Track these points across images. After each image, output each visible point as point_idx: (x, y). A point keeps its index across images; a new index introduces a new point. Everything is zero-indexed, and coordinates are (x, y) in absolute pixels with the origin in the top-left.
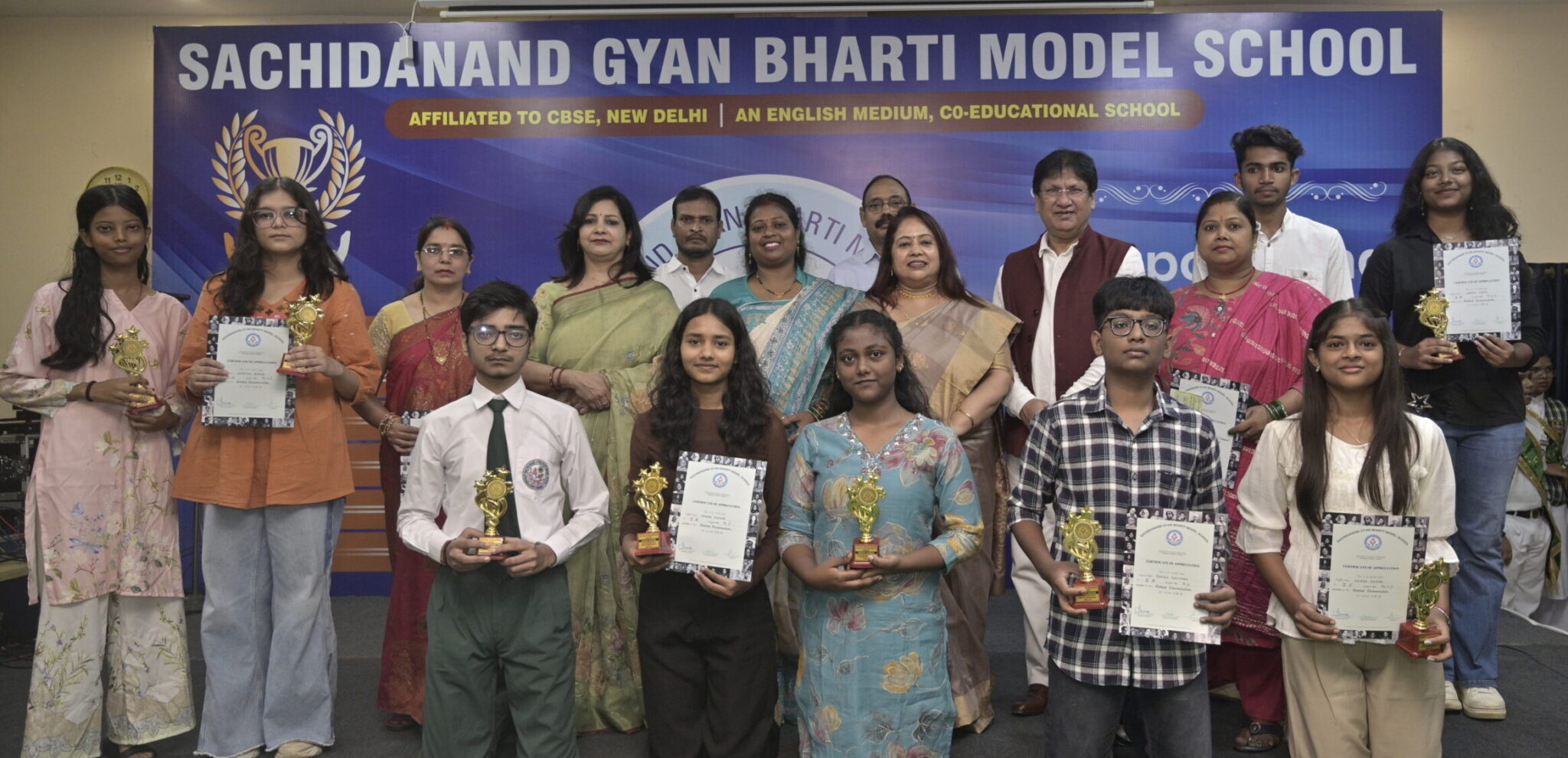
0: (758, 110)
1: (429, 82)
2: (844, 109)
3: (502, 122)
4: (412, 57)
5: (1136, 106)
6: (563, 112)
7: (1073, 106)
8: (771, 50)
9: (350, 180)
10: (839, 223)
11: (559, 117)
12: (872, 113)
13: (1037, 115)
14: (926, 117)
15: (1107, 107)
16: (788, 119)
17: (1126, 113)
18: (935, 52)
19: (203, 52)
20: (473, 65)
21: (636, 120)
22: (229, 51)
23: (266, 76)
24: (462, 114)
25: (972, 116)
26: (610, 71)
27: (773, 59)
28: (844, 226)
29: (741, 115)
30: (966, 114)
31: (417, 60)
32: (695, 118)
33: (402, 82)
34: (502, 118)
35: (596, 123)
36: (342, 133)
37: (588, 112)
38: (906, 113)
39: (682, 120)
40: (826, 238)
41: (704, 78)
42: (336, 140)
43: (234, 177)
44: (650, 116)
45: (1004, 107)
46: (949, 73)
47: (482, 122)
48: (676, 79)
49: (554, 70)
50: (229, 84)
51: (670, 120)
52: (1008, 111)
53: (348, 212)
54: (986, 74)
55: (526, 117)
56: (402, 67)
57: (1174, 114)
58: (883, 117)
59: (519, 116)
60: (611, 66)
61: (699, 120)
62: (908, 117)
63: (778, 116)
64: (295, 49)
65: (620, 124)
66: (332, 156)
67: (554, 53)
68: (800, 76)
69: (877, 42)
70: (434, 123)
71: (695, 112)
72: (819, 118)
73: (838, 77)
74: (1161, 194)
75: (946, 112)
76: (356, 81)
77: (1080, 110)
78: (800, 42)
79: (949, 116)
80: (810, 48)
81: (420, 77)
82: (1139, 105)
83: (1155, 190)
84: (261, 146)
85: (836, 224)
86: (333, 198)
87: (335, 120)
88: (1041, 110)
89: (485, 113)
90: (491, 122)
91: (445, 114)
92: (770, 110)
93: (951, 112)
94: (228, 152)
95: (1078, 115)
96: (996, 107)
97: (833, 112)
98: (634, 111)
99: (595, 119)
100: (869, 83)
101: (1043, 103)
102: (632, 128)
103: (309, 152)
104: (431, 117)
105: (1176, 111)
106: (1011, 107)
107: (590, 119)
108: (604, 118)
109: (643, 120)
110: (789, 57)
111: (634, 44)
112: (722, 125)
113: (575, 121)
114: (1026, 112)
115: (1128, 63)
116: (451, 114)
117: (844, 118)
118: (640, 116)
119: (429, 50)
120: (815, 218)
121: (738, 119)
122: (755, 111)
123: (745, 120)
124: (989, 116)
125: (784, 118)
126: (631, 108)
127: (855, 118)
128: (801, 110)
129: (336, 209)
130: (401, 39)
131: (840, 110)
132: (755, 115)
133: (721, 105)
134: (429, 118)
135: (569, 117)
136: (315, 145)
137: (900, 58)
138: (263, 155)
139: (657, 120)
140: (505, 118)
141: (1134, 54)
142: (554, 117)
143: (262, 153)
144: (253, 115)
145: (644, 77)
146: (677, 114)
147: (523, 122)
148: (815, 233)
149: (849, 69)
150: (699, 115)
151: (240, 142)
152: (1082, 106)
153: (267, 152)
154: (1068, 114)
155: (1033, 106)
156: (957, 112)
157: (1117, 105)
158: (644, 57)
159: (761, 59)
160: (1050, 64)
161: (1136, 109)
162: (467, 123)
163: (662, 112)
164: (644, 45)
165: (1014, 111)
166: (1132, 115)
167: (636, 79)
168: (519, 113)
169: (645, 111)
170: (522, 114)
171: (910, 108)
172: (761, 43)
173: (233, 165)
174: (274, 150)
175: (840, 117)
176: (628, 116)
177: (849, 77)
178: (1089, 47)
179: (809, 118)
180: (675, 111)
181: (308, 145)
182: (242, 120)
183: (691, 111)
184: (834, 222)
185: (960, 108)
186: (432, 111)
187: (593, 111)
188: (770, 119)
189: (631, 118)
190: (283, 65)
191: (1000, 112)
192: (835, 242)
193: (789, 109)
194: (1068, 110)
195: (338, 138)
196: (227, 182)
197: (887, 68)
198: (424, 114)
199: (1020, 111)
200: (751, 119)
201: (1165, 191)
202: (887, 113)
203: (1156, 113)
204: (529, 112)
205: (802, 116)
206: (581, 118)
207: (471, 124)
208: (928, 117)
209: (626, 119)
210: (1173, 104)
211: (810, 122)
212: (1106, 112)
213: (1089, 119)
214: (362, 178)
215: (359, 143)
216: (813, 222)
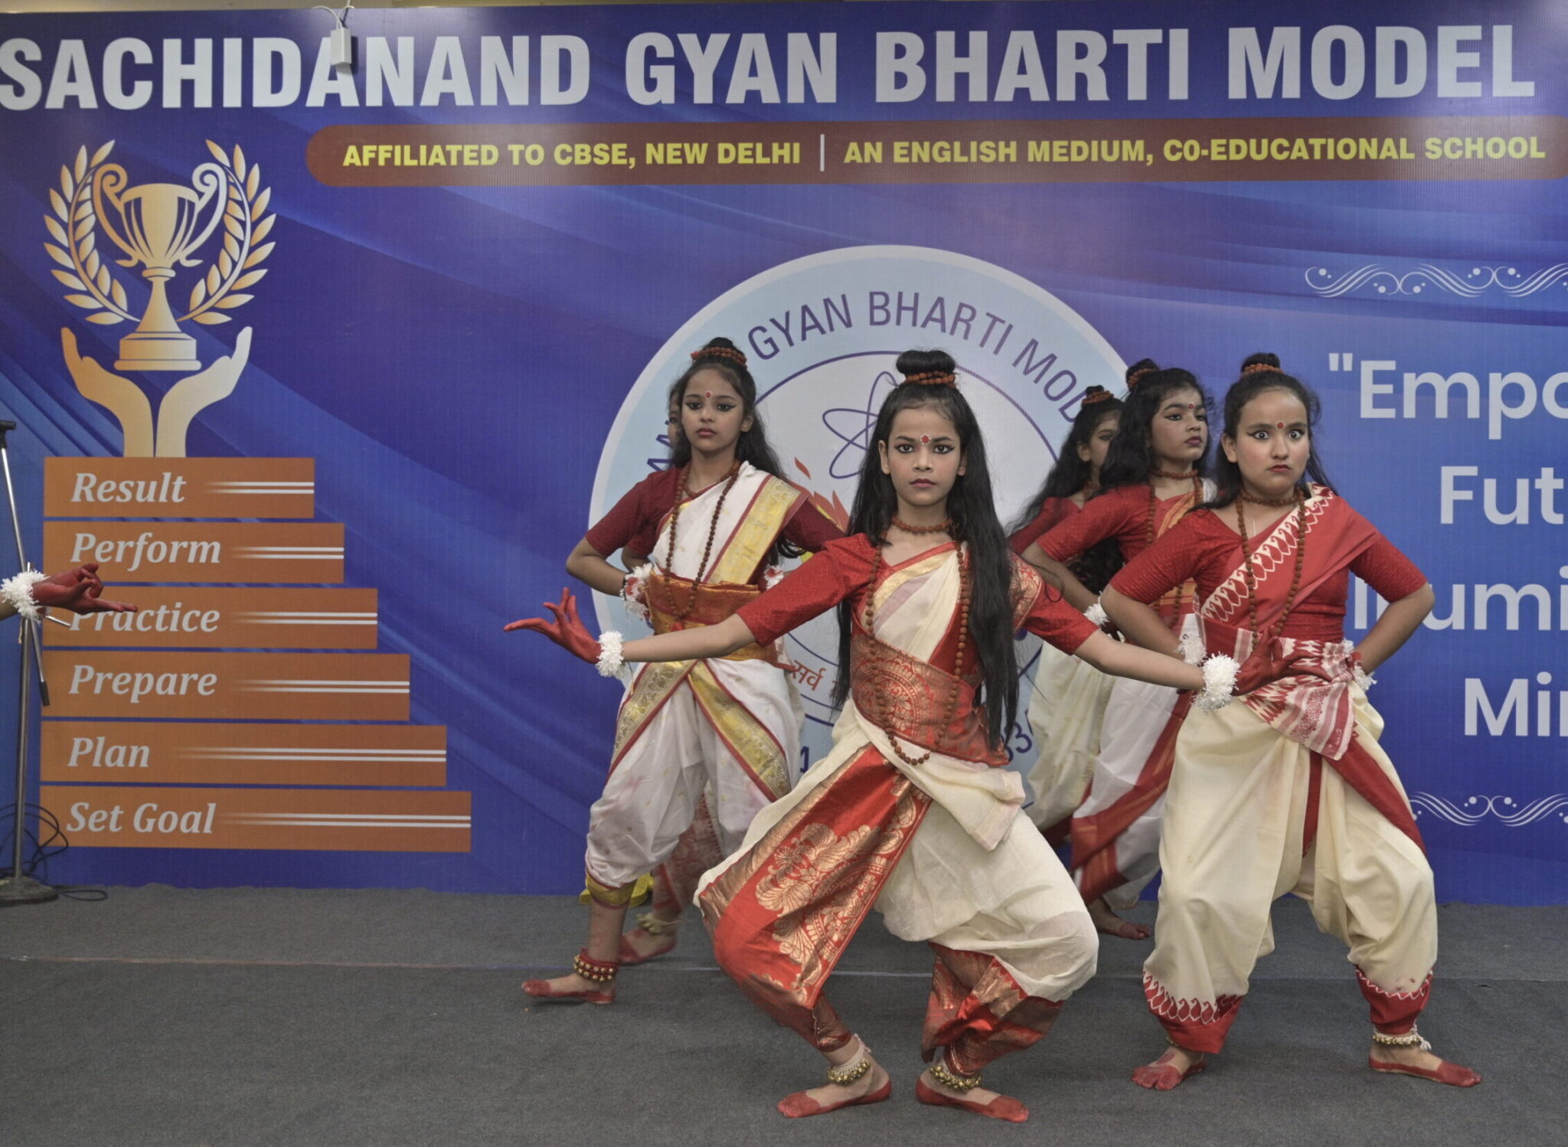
0: (879, 145)
1: (374, 99)
2: (1013, 144)
3: (485, 162)
4: (350, 61)
5: (1474, 142)
6: (578, 147)
7: (1374, 141)
8: (900, 51)
9: (252, 250)
10: (1003, 322)
11: (572, 154)
12: (1057, 151)
13: (1317, 155)
14: (1141, 158)
15: (1429, 143)
16: (926, 159)
17: (1459, 154)
18: (1158, 57)
19: (33, 52)
20: (441, 74)
21: (690, 160)
22: (72, 50)
23: (128, 90)
24: (423, 149)
25: (1215, 157)
26: (651, 84)
27: (902, 65)
28: (1010, 327)
29: (852, 153)
30: (1205, 152)
31: (356, 66)
32: (781, 158)
33: (333, 99)
34: (484, 155)
35: (629, 164)
36: (242, 178)
37: (615, 147)
38: (1110, 153)
39: (761, 160)
40: (982, 344)
41: (796, 95)
42: (232, 188)
43: (78, 244)
44: (712, 154)
45: (1265, 142)
46: (1179, 88)
47: (454, 162)
48: (753, 96)
49: (565, 83)
50: (72, 101)
51: (742, 160)
52: (1271, 149)
53: (248, 298)
54: (1237, 90)
55: (522, 154)
56: (333, 76)
57: (1535, 154)
58: (1075, 158)
59: (511, 152)
60: (652, 75)
61: (787, 160)
62: (1115, 157)
63: (909, 155)
64: (172, 47)
65: (665, 165)
66: (225, 212)
67: (565, 56)
68: (945, 92)
69: (1066, 40)
70: (381, 162)
71: (781, 147)
72: (974, 159)
73: (1005, 93)
74: (1513, 280)
75: (1174, 150)
76: (263, 98)
77: (1385, 148)
78: (945, 40)
79: (1178, 157)
80: (962, 49)
81: (361, 93)
82: (1480, 140)
83: (1502, 275)
84: (119, 195)
85: (998, 324)
86: (225, 277)
87: (231, 157)
88: (1324, 148)
89: (459, 147)
90: (467, 162)
91: (398, 148)
92: (897, 145)
93: (1181, 150)
94: (68, 205)
95: (1383, 156)
96: (1253, 142)
97: (996, 150)
98: (687, 146)
99: (627, 157)
100: (1053, 103)
101: (1327, 137)
102: (683, 173)
103: (192, 205)
104: (377, 153)
105: (1539, 150)
106: (1276, 142)
107: (620, 157)
108: (641, 156)
109: (701, 160)
110: (928, 63)
111: (689, 41)
112: (822, 169)
113: (597, 161)
114: (1300, 150)
115: (1464, 75)
116: (407, 148)
117: (1013, 159)
118: (697, 154)
119: (375, 50)
120: (966, 314)
121: (848, 159)
122: (874, 147)
123: (859, 160)
124: (1242, 156)
125: (919, 158)
126: (683, 142)
127: (1031, 159)
128: (946, 145)
129: (230, 293)
130: (333, 33)
131: (1007, 146)
132: (874, 152)
133: (822, 137)
134: (373, 155)
135: (587, 154)
136: (200, 195)
137: (1101, 65)
138: (120, 208)
139: (722, 160)
140: (490, 155)
141: (1472, 60)
142: (564, 154)
143: (120, 207)
144: (107, 148)
145: (703, 93)
146: (754, 150)
147: (516, 161)
148: (966, 337)
149: (1022, 82)
150: (787, 153)
151: (88, 190)
152: (1389, 142)
153: (127, 206)
154: (1367, 154)
155: (1312, 141)
156: (1191, 150)
157: (1444, 140)
158: (703, 62)
159: (886, 65)
160: (1338, 76)
161: (1474, 147)
162: (431, 163)
163: (730, 147)
164: (703, 44)
165: (1281, 149)
166: (1468, 155)
167: (691, 96)
168: (511, 147)
169: (705, 146)
170: (515, 149)
171: (1116, 144)
172: (886, 41)
173: (76, 224)
174: (138, 202)
175: (1007, 156)
176: (678, 153)
177: (1022, 93)
178: (1401, 48)
179: (959, 158)
180: (750, 145)
181: (189, 194)
182: (90, 156)
183: (775, 146)
184: (995, 319)
185: (1196, 144)
186: (378, 143)
187: (624, 146)
188: (897, 159)
189: (683, 156)
190: (154, 72)
191: (1259, 151)
192: (996, 352)
193: (927, 144)
194: (1367, 148)
195: (235, 185)
196: (67, 251)
197: (1081, 80)
198: (366, 149)
199: (1290, 149)
200: (867, 160)
201: (1518, 276)
202: (1080, 151)
203: (1507, 153)
204: (526, 146)
205: (947, 154)
206: (606, 156)
207: (437, 165)
208: (1145, 157)
209: (675, 157)
210: (1534, 140)
211: (960, 164)
212: (1427, 151)
213: (1399, 161)
214: (270, 246)
215: (267, 193)
216: (963, 320)
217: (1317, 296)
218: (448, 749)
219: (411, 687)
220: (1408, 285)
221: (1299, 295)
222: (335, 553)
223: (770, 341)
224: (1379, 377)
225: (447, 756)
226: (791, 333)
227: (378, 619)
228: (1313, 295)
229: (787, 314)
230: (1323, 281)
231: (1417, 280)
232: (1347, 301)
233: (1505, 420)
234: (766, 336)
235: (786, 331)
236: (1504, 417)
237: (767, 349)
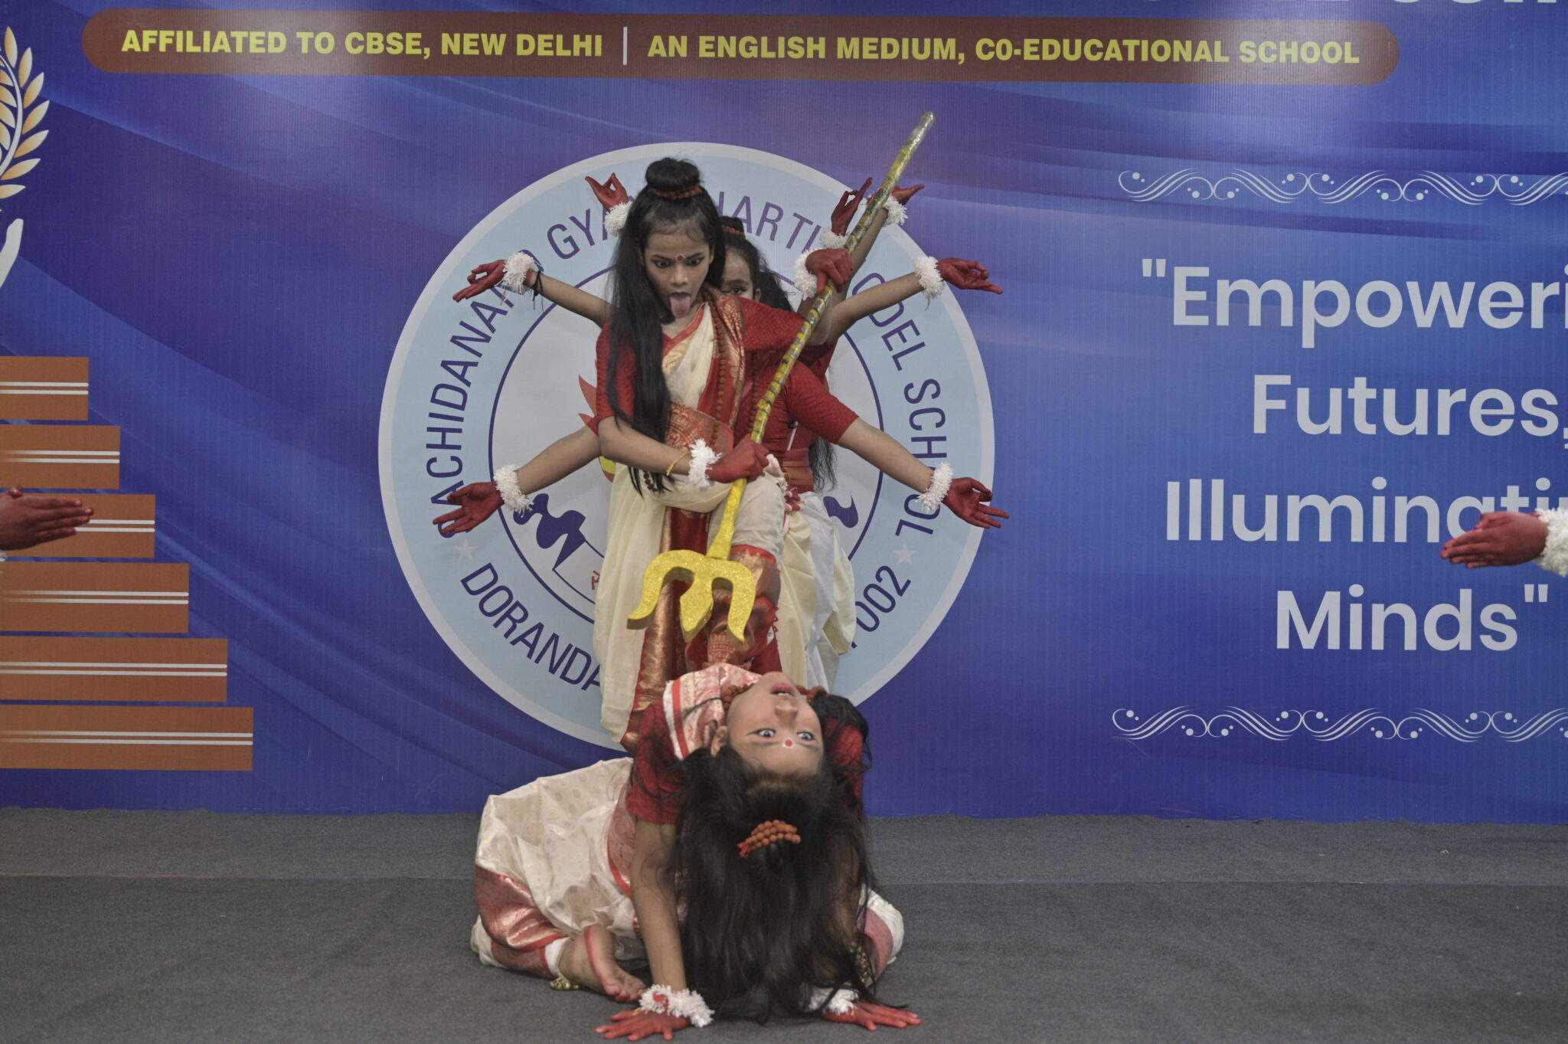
0: (684, 39)
2: (822, 40)
3: (272, 49)
5: (1289, 46)
6: (370, 35)
7: (1189, 43)
9: (24, 137)
10: (811, 223)
11: (364, 43)
12: (866, 48)
13: (1131, 57)
15: (1243, 47)
16: (732, 54)
17: (1274, 57)
21: (488, 51)
24: (207, 35)
25: (1027, 57)
28: (818, 229)
29: (656, 47)
30: (1018, 52)
32: (582, 50)
34: (271, 42)
35: (423, 54)
36: (13, 61)
37: (410, 36)
38: (921, 51)
39: (561, 52)
40: (789, 246)
42: (4, 73)
44: (511, 45)
45: (1078, 42)
47: (239, 49)
51: (541, 52)
52: (1084, 50)
53: (19, 188)
55: (311, 42)
57: (1350, 59)
58: (885, 55)
59: (300, 40)
61: (588, 53)
62: (926, 55)
63: (715, 50)
65: (462, 56)
70: (162, 48)
71: (583, 39)
72: (781, 55)
74: (1326, 187)
75: (986, 49)
77: (1199, 51)
79: (991, 55)
82: (1295, 44)
83: (1316, 181)
85: (805, 224)
88: (1138, 49)
89: (245, 34)
90: (253, 49)
91: (180, 34)
92: (703, 39)
93: (993, 49)
95: (1197, 59)
96: (1066, 42)
97: (805, 46)
98: (484, 36)
99: (422, 47)
101: (1141, 39)
102: (480, 64)
104: (157, 38)
105: (1353, 56)
106: (1089, 43)
107: (414, 47)
108: (436, 46)
109: (499, 52)
112: (625, 62)
113: (390, 50)
114: (1113, 51)
116: (190, 34)
117: (822, 55)
118: (494, 45)
120: (773, 214)
121: (652, 53)
122: (679, 41)
123: (663, 54)
124: (1055, 56)
125: (726, 53)
126: (480, 32)
127: (840, 56)
128: (753, 40)
129: (2, 182)
131: (816, 42)
132: (679, 46)
133: (625, 29)
134: (153, 41)
135: (379, 43)
139: (521, 51)
140: (277, 43)
142: (355, 43)
146: (554, 42)
147: (305, 49)
148: (772, 238)
150: (589, 45)
152: (1203, 45)
154: (1181, 56)
155: (1125, 42)
156: (1003, 50)
157: (1258, 44)
161: (1288, 51)
162: (215, 49)
163: (530, 38)
165: (1094, 50)
166: (1283, 59)
169: (503, 37)
170: (304, 36)
171: (927, 41)
175: (816, 53)
179: (766, 54)
180: (550, 37)
183: (577, 38)
184: (803, 220)
185: (1008, 44)
186: (159, 29)
187: (419, 35)
188: (703, 54)
189: (480, 47)
191: (1072, 52)
193: (733, 39)
194: (1181, 51)
195: (6, 70)
198: (146, 34)
199: (1104, 50)
200: (672, 54)
201: (1332, 182)
202: (890, 48)
203: (1321, 57)
204: (316, 34)
205: (754, 50)
206: (400, 46)
207: (221, 52)
208: (957, 56)
209: (472, 48)
210: (1348, 45)
211: (767, 60)
212: (1242, 54)
213: (1214, 64)
214: (43, 135)
215: (41, 78)
216: (769, 221)
217: (1130, 200)
218: (230, 662)
219: (189, 598)
220: (1222, 191)
221: (1112, 199)
222: (111, 457)
223: (570, 239)
224: (1192, 284)
225: (228, 670)
226: (592, 231)
227: (156, 526)
228: (1125, 200)
229: (588, 212)
230: (1136, 185)
231: (1231, 185)
232: (1161, 205)
233: (1318, 328)
234: (566, 234)
235: (586, 230)
236: (1317, 324)
237: (567, 248)
